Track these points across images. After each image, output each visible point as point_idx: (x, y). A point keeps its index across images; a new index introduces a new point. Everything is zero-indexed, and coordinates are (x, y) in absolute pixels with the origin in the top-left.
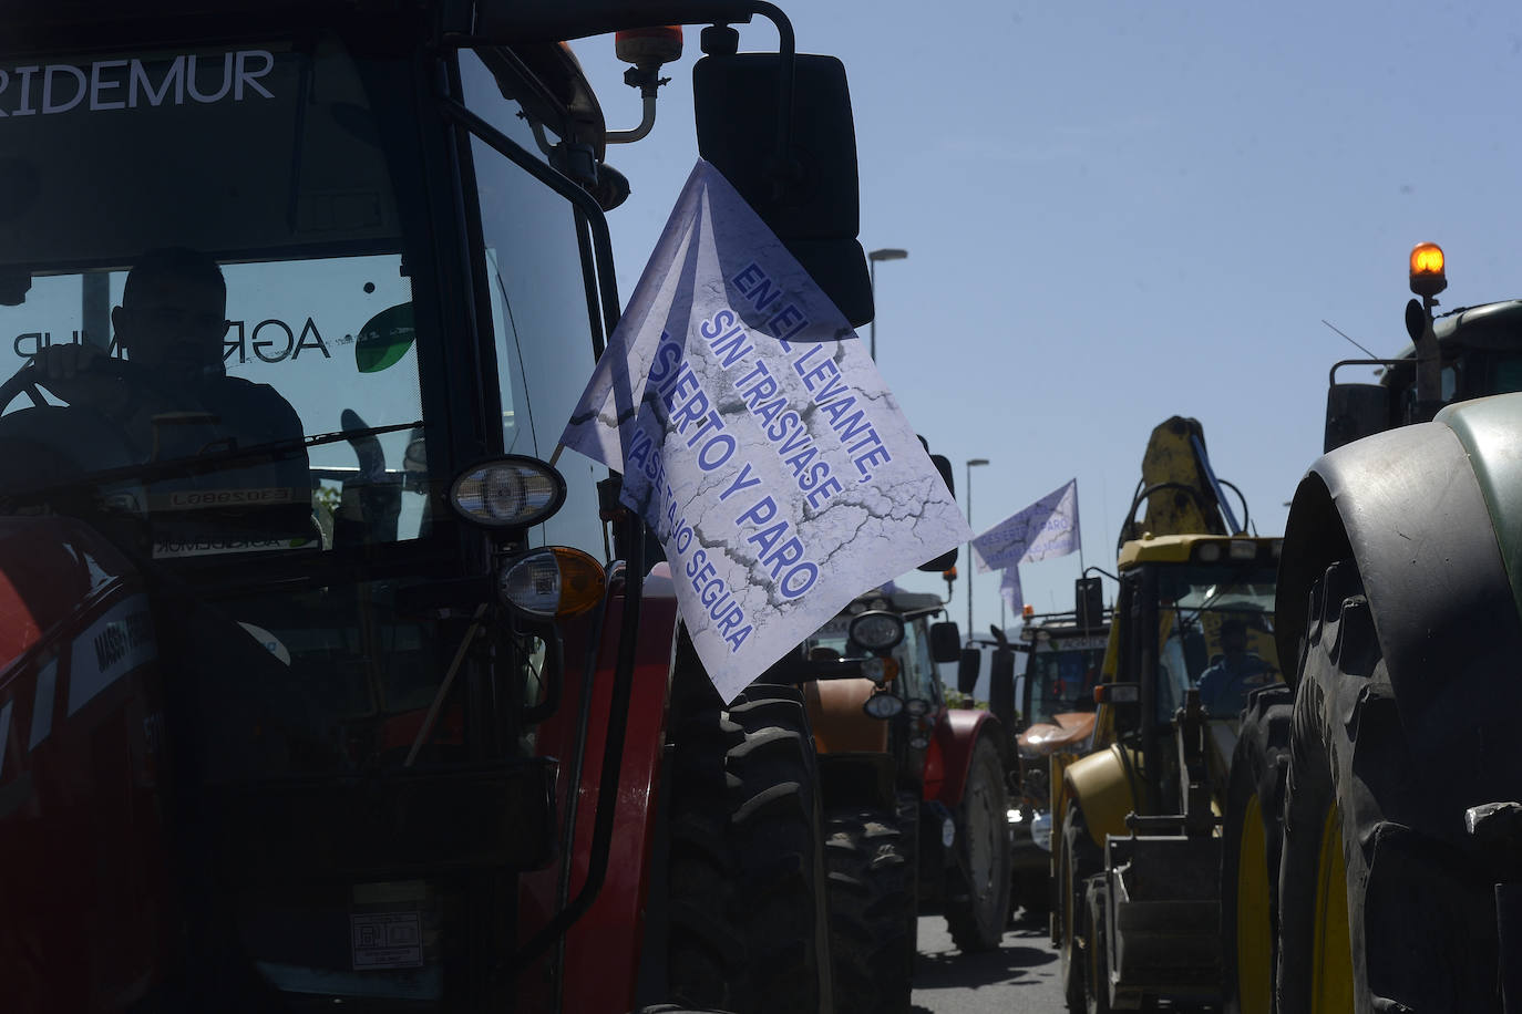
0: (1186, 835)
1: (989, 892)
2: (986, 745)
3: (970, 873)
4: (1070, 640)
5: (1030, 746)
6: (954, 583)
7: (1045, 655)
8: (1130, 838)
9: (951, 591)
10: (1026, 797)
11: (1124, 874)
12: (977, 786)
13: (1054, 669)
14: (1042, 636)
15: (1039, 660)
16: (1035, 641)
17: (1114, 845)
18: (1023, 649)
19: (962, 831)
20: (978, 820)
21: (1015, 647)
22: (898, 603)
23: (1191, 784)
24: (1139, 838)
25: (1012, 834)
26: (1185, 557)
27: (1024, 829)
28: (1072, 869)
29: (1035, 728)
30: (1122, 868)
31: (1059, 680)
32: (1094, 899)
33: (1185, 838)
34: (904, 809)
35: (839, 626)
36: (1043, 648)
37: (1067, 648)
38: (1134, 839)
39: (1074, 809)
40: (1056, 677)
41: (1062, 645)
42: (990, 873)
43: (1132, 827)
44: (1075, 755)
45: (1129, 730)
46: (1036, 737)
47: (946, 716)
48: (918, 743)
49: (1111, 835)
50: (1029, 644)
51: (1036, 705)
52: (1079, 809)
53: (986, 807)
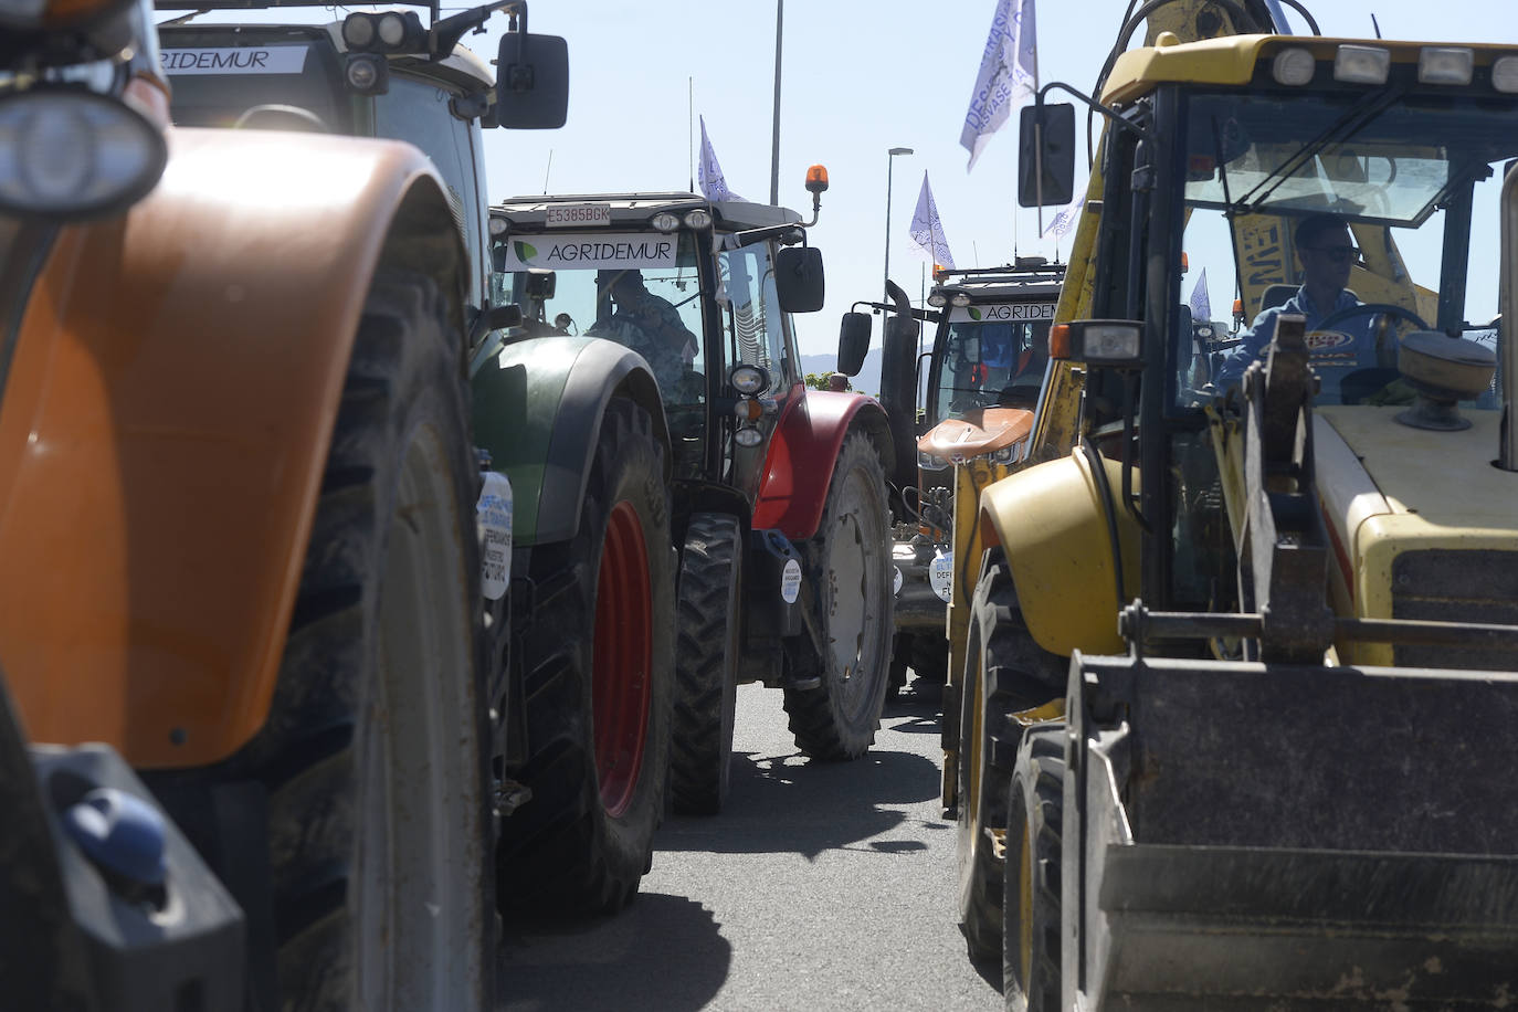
0: (1263, 661)
1: (857, 669)
2: (861, 447)
3: (826, 641)
4: (997, 307)
5: (933, 452)
6: (823, 195)
7: (960, 327)
8: (1129, 662)
9: (817, 208)
10: (925, 525)
11: (1116, 752)
12: (848, 509)
13: (973, 346)
14: (961, 301)
15: (953, 334)
16: (948, 308)
17: (1091, 678)
18: (932, 317)
19: (813, 577)
20: (844, 561)
21: (919, 314)
22: (728, 216)
23: (1280, 541)
24: (1151, 662)
25: (899, 581)
26: (1244, 75)
27: (918, 576)
28: (986, 687)
29: (941, 427)
30: (1109, 738)
31: (980, 362)
32: (1033, 784)
33: (1260, 667)
34: (713, 543)
35: (636, 249)
36: (959, 316)
37: (993, 319)
38: (1139, 664)
39: (995, 569)
40: (976, 359)
41: (985, 314)
42: (860, 638)
43: (1131, 637)
44: (1001, 467)
45: (1113, 419)
46: (946, 437)
47: (802, 399)
48: (747, 438)
49: (1084, 652)
50: (940, 310)
51: (946, 396)
52: (1005, 569)
53: (858, 540)
